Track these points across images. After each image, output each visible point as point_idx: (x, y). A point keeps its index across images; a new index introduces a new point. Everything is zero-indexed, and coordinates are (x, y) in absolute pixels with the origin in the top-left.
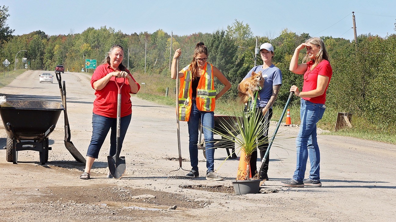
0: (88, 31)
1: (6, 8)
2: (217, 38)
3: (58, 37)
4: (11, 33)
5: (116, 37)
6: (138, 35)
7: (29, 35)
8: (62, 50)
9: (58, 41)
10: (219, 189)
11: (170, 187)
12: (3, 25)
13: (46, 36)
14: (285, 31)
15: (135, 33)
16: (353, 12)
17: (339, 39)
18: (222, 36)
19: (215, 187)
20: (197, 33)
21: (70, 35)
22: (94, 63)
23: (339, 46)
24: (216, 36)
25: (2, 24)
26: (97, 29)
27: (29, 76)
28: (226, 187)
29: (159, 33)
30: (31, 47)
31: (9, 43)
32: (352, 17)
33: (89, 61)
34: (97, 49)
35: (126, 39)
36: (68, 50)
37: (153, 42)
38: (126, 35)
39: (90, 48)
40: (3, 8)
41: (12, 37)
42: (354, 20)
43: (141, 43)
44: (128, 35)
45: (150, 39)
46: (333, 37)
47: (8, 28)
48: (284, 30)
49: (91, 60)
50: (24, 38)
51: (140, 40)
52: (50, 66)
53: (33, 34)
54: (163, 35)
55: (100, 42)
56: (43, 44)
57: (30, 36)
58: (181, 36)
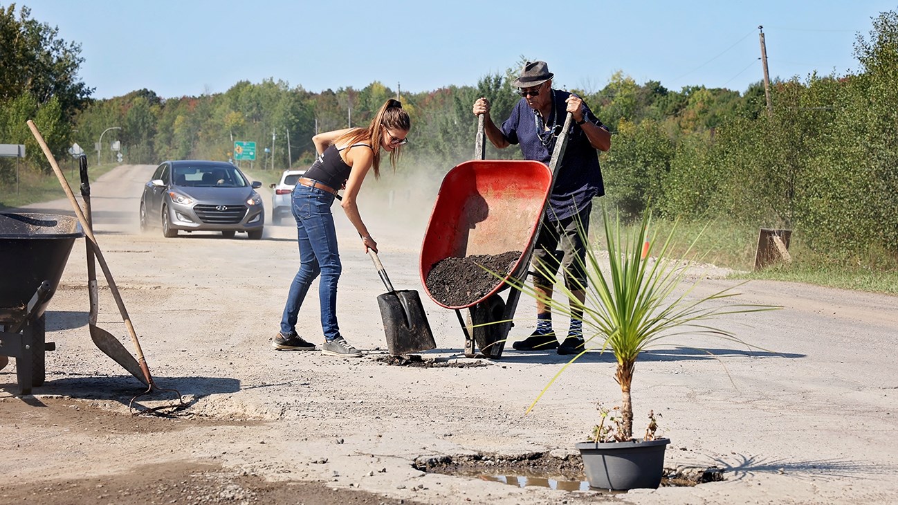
0: (238, 88)
1: (77, 46)
2: (487, 90)
3: (181, 100)
4: (88, 94)
5: (293, 99)
6: (335, 93)
7: (125, 97)
8: (190, 125)
9: (180, 108)
10: (534, 465)
11: (384, 470)
12: (72, 80)
13: (158, 100)
14: (619, 75)
15: (330, 90)
16: (762, 27)
17: (720, 89)
18: (497, 86)
19: (522, 459)
20: (447, 87)
21: (205, 96)
22: (252, 149)
23: (718, 104)
24: (485, 87)
25: (70, 77)
26: (256, 84)
27: (122, 175)
28: (556, 458)
29: (375, 89)
30: (129, 120)
31: (87, 114)
32: (759, 38)
33: (242, 145)
34: (258, 122)
35: (311, 102)
36: (202, 124)
37: (362, 106)
38: (311, 94)
39: (242, 120)
40: (72, 46)
41: (92, 101)
42: (763, 42)
43: (340, 108)
44: (316, 94)
45: (357, 99)
46: (707, 87)
47: (82, 85)
48: (614, 74)
49: (245, 143)
50: (115, 104)
51: (337, 104)
52: (167, 156)
53: (132, 96)
54: (382, 92)
55: (262, 108)
56: (152, 114)
57: (128, 100)
58: (417, 93)
